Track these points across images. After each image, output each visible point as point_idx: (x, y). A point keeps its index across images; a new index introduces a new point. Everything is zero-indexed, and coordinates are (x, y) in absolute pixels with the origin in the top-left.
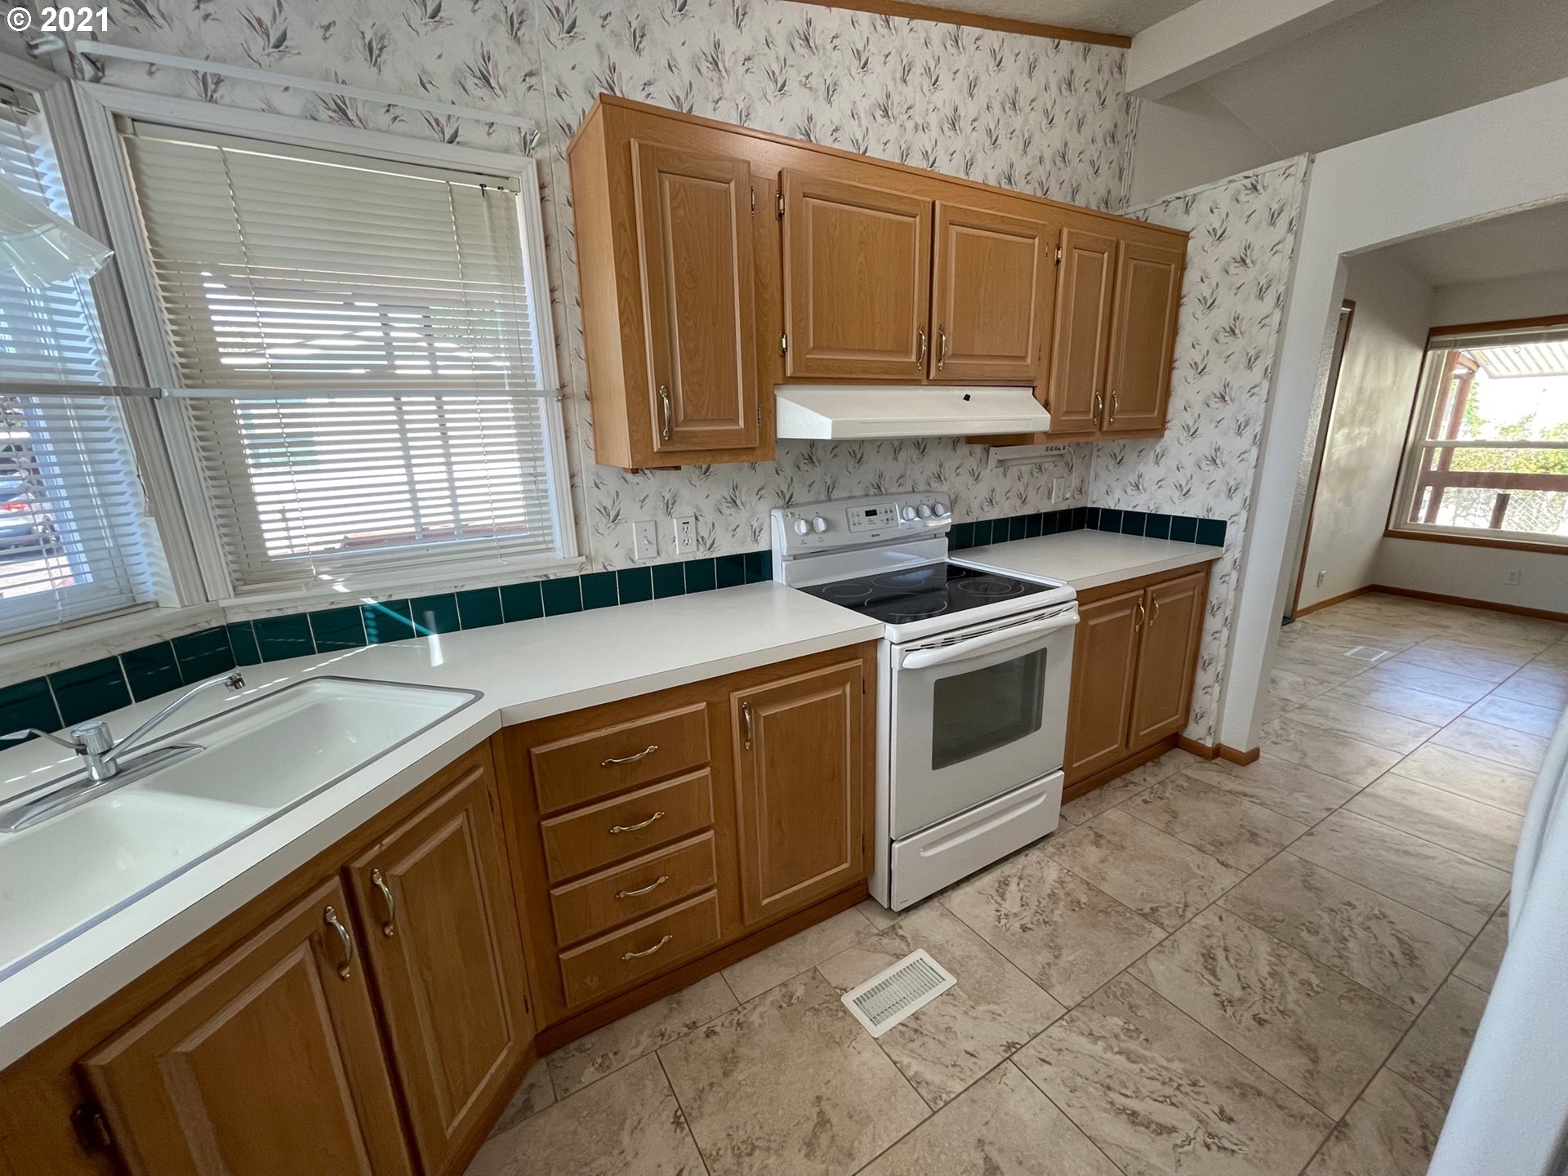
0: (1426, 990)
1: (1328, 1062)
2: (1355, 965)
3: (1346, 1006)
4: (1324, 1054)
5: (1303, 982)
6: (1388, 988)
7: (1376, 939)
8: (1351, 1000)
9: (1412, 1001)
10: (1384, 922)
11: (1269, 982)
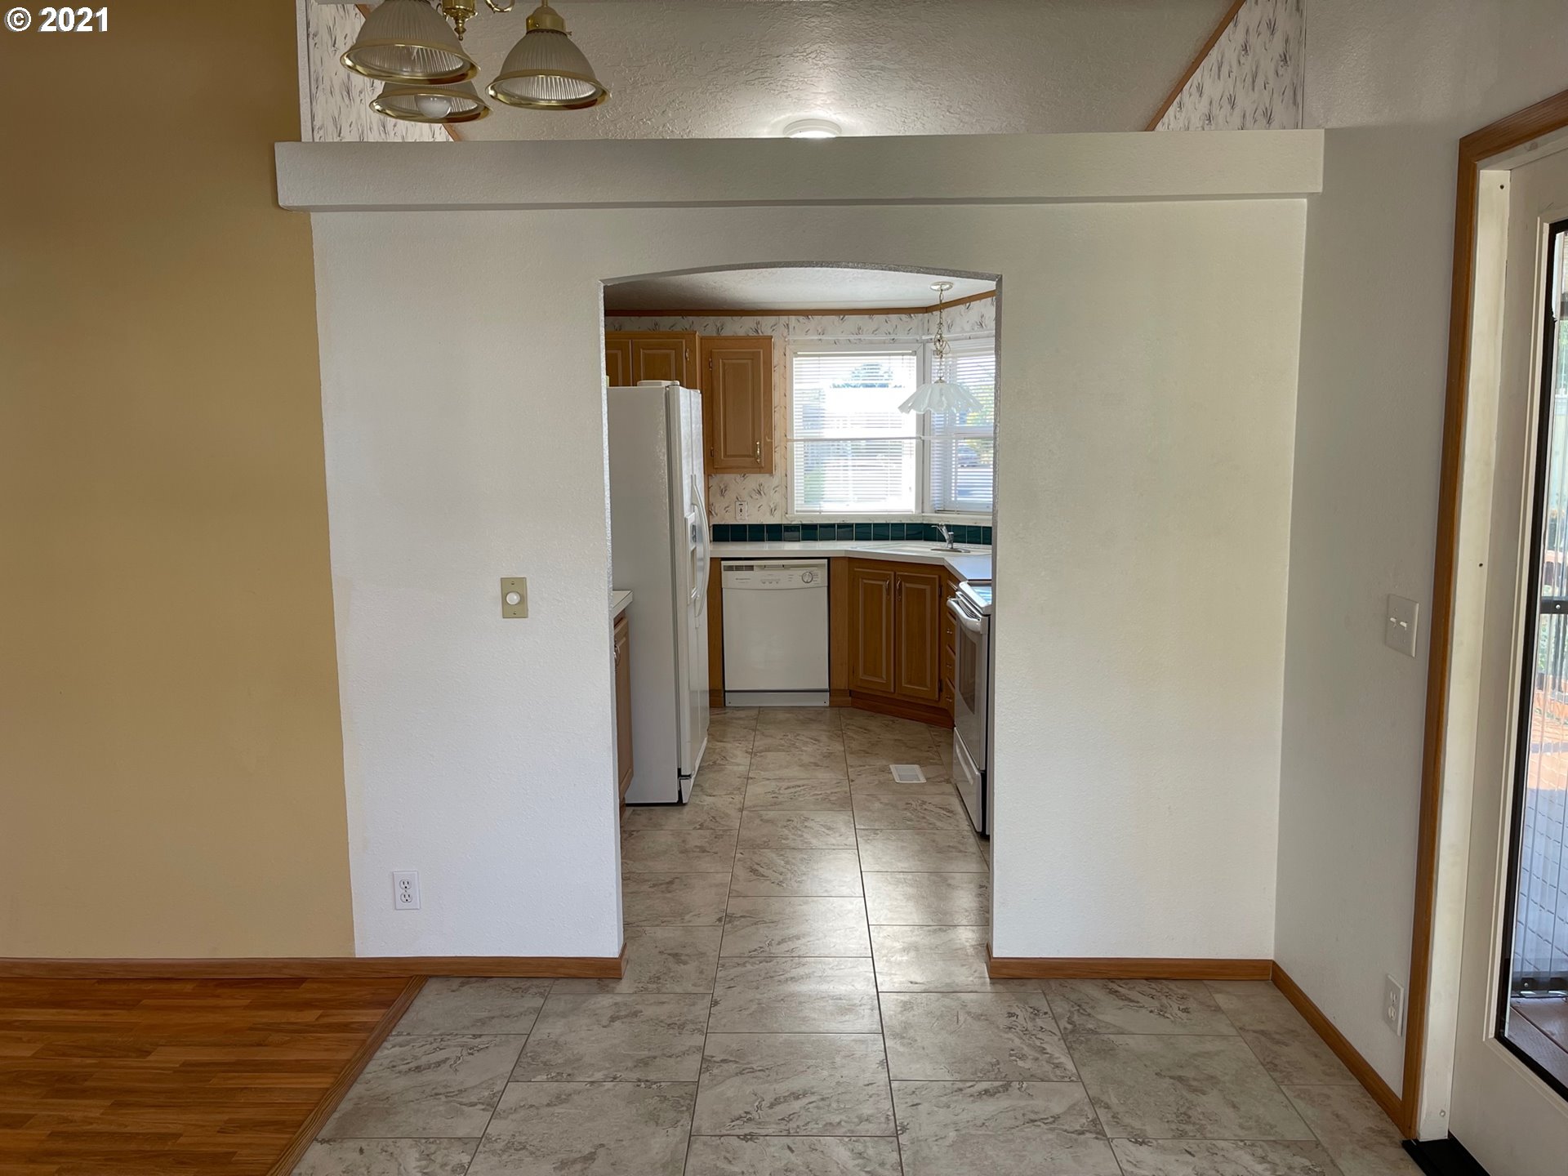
0: (739, 860)
1: (758, 821)
2: (774, 855)
3: (765, 839)
4: (760, 823)
5: (788, 839)
6: (754, 853)
7: (774, 871)
8: (765, 842)
9: (741, 853)
10: (777, 882)
11: (799, 833)
